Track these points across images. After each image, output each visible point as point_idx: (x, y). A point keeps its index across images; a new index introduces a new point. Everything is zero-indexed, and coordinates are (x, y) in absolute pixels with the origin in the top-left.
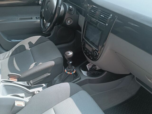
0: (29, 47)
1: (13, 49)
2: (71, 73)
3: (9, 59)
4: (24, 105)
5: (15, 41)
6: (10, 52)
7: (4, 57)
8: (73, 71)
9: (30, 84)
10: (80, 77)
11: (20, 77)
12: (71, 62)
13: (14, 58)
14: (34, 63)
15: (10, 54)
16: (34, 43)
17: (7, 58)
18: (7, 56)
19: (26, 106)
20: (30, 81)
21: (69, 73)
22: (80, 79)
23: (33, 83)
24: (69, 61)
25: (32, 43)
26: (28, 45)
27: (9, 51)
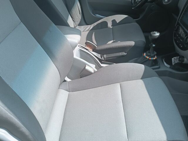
0: (111, 25)
1: (95, 24)
2: (150, 58)
3: (89, 32)
4: (93, 72)
5: (99, 16)
6: (91, 27)
7: (85, 30)
8: (154, 57)
9: (103, 58)
10: (159, 66)
11: (96, 48)
12: (154, 45)
13: (94, 33)
14: (113, 41)
15: (91, 28)
16: (118, 22)
17: (87, 31)
18: (87, 29)
19: (95, 73)
20: (104, 55)
21: (148, 57)
22: (159, 68)
23: (107, 58)
24: (152, 43)
25: (116, 22)
26: (111, 23)
27: (90, 25)
